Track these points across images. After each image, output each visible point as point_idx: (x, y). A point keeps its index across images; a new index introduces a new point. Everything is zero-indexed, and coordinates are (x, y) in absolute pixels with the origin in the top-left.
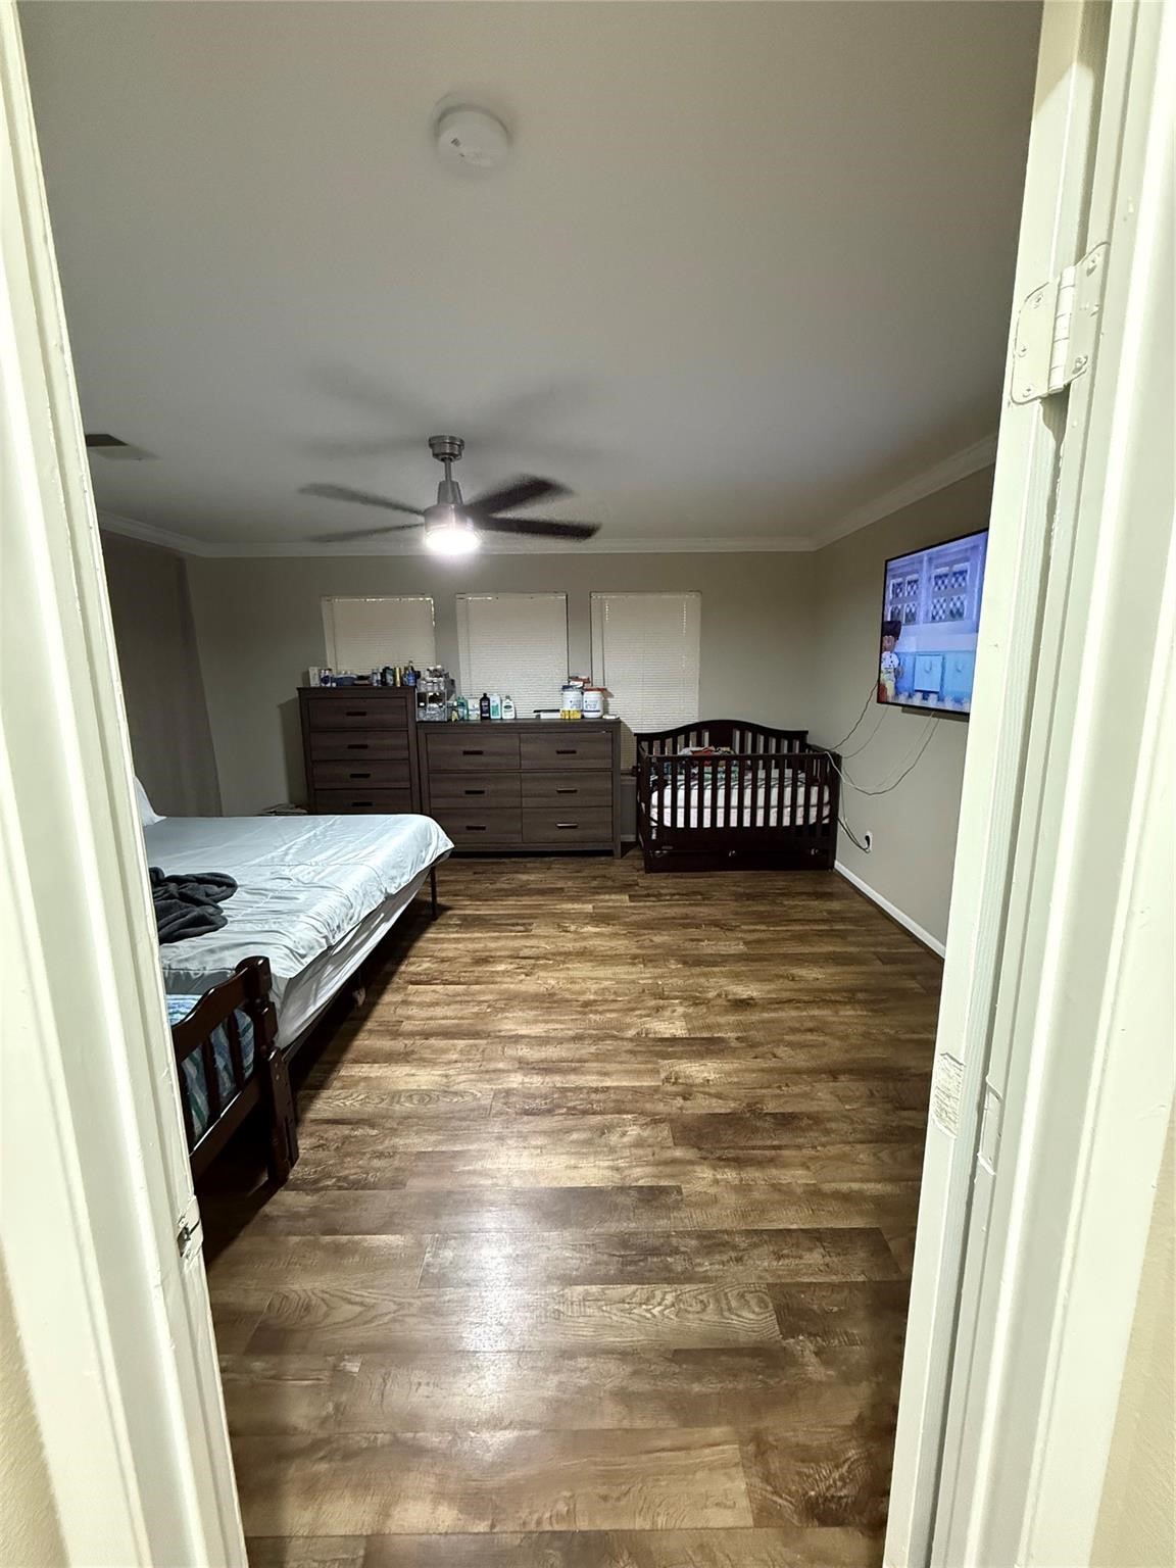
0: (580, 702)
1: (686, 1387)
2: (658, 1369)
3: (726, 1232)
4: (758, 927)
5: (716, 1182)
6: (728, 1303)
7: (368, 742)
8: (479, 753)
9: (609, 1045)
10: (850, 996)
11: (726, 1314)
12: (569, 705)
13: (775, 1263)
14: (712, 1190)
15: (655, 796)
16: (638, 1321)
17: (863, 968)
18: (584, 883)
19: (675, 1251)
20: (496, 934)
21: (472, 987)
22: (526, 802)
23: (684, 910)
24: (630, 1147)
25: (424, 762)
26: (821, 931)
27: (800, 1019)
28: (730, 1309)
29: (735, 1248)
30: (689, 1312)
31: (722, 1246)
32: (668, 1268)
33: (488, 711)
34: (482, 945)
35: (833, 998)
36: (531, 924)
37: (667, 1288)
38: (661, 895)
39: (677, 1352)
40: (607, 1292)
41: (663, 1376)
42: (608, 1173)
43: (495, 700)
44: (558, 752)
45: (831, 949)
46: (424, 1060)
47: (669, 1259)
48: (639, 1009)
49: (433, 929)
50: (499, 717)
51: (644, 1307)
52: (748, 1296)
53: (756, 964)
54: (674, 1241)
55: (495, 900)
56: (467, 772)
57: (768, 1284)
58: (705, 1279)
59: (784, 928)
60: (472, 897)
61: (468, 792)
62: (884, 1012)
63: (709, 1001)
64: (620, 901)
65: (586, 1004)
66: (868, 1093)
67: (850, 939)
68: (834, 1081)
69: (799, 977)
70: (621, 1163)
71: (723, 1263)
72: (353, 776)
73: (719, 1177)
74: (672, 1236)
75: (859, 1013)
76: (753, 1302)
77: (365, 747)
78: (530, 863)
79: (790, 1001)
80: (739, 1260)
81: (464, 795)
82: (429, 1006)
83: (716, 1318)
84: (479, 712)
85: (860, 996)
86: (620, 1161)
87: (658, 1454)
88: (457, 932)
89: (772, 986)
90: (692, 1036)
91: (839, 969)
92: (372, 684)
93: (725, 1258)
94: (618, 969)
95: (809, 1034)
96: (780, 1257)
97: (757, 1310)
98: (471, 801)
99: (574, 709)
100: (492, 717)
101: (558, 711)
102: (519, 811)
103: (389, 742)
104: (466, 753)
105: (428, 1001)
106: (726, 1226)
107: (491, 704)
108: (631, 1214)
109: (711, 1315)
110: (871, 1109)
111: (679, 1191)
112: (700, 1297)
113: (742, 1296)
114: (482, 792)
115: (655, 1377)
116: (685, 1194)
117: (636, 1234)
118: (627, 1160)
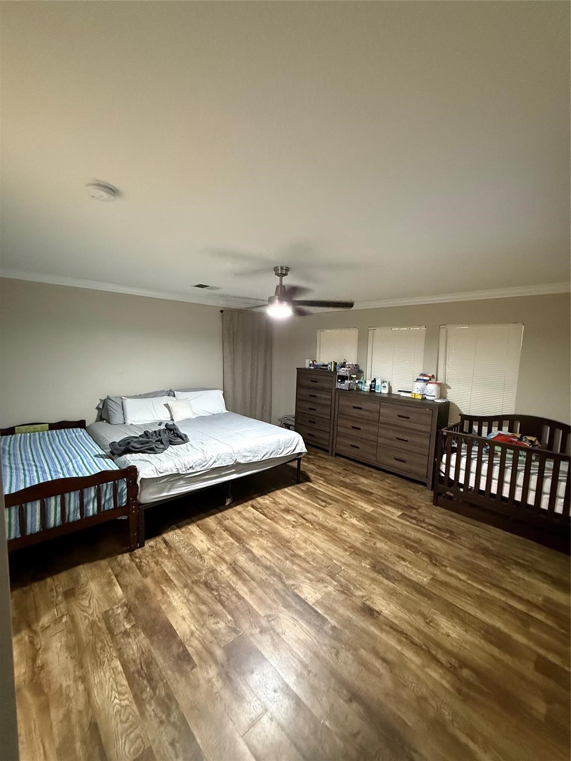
0: (423, 390)
1: (78, 739)
2: (85, 721)
3: (177, 705)
4: (459, 575)
5: (210, 681)
6: (131, 733)
7: (318, 395)
8: (360, 409)
9: (273, 580)
10: (457, 665)
11: (124, 736)
12: (417, 390)
13: (167, 743)
14: (202, 682)
15: (445, 456)
16: (108, 697)
17: (506, 658)
18: (389, 496)
19: (154, 689)
20: (309, 501)
21: (268, 520)
22: (380, 440)
23: (423, 538)
24: (210, 631)
25: (337, 409)
26: (511, 607)
27: (389, 648)
28: (128, 736)
29: (168, 716)
30: (120, 716)
31: (167, 710)
32: (143, 691)
33: (374, 388)
34: (297, 504)
35: (439, 656)
36: (330, 504)
37: (131, 698)
38: (424, 521)
39: (96, 724)
40: (120, 675)
41: (81, 726)
42: (188, 632)
43: (378, 382)
44: (399, 416)
45: (499, 624)
46: (212, 538)
47: (148, 688)
48: (313, 574)
49: (290, 488)
50: (379, 391)
51: (117, 695)
52: (139, 740)
53: (419, 596)
54: (161, 684)
55: (333, 486)
56: (354, 417)
57: (150, 747)
58: (142, 713)
59: (481, 587)
60: (327, 481)
61: (353, 427)
62: (465, 699)
63: (352, 595)
64: (393, 514)
65: (295, 555)
66: (355, 731)
67: (532, 630)
68: (346, 701)
69: (437, 625)
70: (197, 634)
71: (156, 715)
72: (310, 409)
73: (214, 680)
74: (163, 681)
75: (444, 682)
76: (136, 745)
77: (315, 396)
78: (377, 474)
79: (402, 633)
80: (161, 722)
81: (351, 428)
82: (244, 519)
83: (120, 731)
84: (369, 388)
85: (465, 673)
86: (198, 633)
87: (42, 747)
88: (298, 494)
89: (406, 616)
90: (313, 606)
91: (483, 643)
92: (327, 369)
93: (160, 714)
94: (334, 548)
95: (380, 661)
96: (172, 744)
97: (132, 750)
98: (354, 432)
99: (419, 393)
100: (376, 391)
101: (410, 392)
102: (376, 444)
103: (324, 396)
104: (354, 407)
105: (246, 516)
106: (180, 702)
107: (377, 384)
108: (168, 657)
109: (120, 728)
110: (338, 741)
111: (194, 666)
112: (131, 716)
113: (138, 737)
114: (360, 429)
115: (80, 721)
116: (192, 671)
117: (158, 666)
118: (201, 634)
